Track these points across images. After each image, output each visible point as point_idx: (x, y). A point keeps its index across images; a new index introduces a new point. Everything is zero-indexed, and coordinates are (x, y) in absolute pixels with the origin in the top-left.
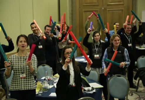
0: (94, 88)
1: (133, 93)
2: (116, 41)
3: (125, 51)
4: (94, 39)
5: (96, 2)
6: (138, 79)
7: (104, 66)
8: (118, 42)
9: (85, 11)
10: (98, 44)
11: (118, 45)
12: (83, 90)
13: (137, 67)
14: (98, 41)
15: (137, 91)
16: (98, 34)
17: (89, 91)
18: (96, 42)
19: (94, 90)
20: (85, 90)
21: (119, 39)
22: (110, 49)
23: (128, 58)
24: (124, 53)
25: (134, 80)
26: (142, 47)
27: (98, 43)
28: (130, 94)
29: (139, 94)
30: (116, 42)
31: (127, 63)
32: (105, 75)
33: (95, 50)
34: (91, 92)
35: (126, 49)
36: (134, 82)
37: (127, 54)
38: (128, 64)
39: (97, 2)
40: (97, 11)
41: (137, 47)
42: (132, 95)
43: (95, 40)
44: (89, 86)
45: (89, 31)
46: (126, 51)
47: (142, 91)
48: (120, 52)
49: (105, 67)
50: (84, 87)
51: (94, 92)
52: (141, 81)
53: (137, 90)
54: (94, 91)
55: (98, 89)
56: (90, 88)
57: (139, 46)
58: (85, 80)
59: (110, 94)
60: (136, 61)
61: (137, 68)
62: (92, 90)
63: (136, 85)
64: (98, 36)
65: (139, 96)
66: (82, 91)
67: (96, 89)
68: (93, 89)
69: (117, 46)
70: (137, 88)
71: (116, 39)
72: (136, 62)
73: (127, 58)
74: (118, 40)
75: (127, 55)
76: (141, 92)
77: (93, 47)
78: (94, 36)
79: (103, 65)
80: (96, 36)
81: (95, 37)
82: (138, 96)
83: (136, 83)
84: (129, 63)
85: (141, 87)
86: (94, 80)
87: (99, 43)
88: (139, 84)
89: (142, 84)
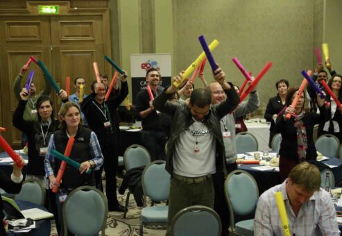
0: (32, 221)
1: (118, 222)
2: (71, 115)
3: (92, 136)
4: (38, 114)
5: (35, 35)
6: (127, 191)
7: (48, 172)
8: (75, 117)
9: (11, 54)
10: (47, 124)
11: (77, 123)
12: (6, 228)
13: (123, 167)
14: (47, 118)
15: (125, 217)
16: (47, 103)
17: (21, 227)
18: (43, 120)
19: (32, 224)
20: (11, 227)
21: (78, 111)
22: (61, 134)
23: (99, 151)
24: (89, 141)
25: (118, 195)
26: (134, 127)
27: (48, 122)
28: (112, 225)
29: (130, 221)
30: (71, 118)
31: (96, 162)
32: (54, 191)
33: (42, 138)
34: (26, 230)
35: (93, 133)
36: (119, 200)
37: (96, 143)
38: (99, 164)
39: (37, 35)
40: (40, 53)
41: (121, 128)
42: (115, 225)
43: (41, 115)
44: (21, 217)
45: (23, 95)
46: (94, 137)
47: (136, 216)
48: (83, 139)
49: (51, 173)
50: (11, 220)
51: (33, 229)
52: (132, 196)
53: (125, 215)
54: (33, 226)
55: (41, 222)
56: (24, 221)
57: (129, 125)
58: (12, 204)
59: (68, 231)
60: (122, 155)
61: (125, 169)
62: (28, 225)
63: (124, 205)
64: (48, 107)
65: (129, 226)
66: (4, 229)
67: (36, 221)
68: (30, 221)
69: (75, 127)
70: (124, 210)
71: (70, 113)
72: (121, 159)
73: (96, 152)
74: (77, 114)
75: (97, 146)
76: (132, 217)
77: (37, 129)
78: (38, 106)
79: (47, 168)
80: (43, 107)
81: (41, 110)
82: (127, 227)
83: (123, 200)
84: (101, 161)
85: (133, 208)
86: (32, 202)
87: (50, 123)
88: (130, 201)
89: (134, 201)
